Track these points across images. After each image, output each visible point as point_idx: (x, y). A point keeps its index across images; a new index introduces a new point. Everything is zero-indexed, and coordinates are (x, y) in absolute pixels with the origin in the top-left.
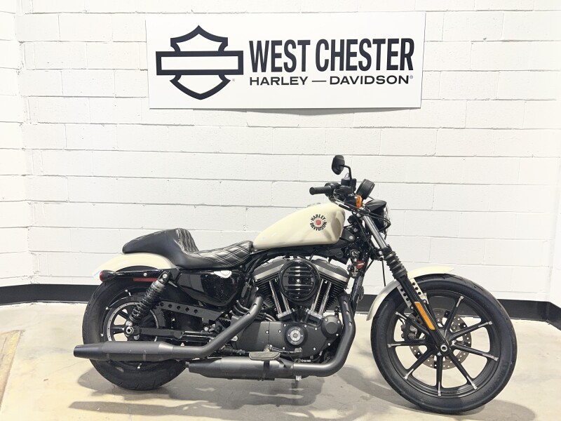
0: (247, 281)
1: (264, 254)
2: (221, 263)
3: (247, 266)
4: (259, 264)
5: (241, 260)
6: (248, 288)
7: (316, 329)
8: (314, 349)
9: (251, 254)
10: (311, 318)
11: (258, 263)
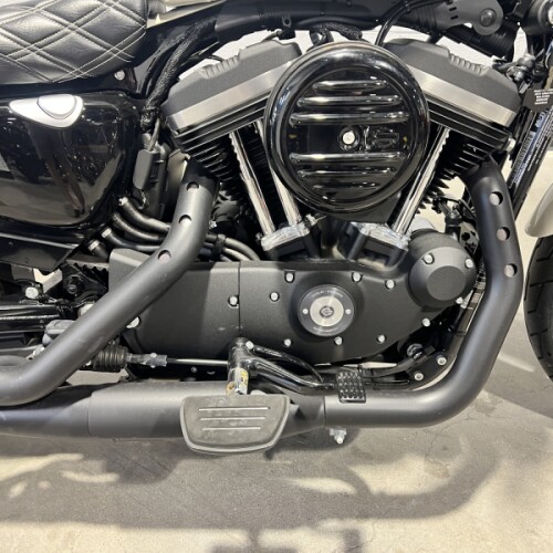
0: (151, 128)
1: (200, 26)
2: (34, 67)
3: (141, 72)
4: (187, 63)
5: (115, 53)
6: (157, 156)
7: (391, 284)
8: (382, 339)
9: (151, 23)
10: (369, 246)
11: (182, 59)
